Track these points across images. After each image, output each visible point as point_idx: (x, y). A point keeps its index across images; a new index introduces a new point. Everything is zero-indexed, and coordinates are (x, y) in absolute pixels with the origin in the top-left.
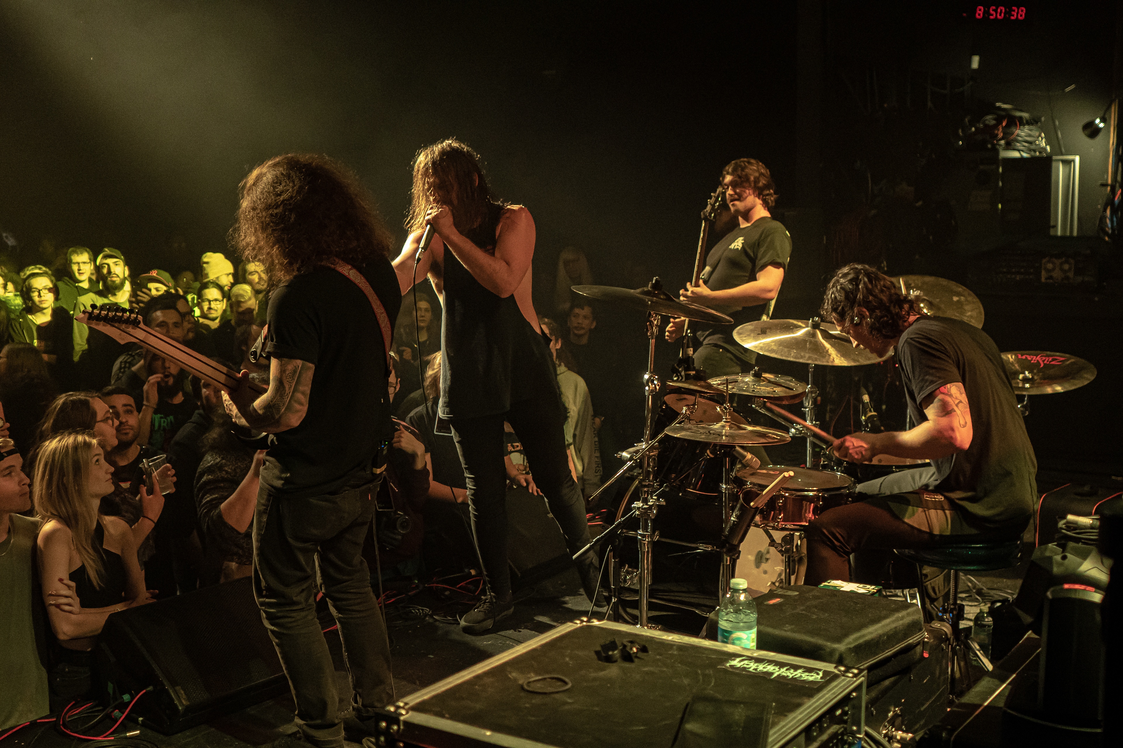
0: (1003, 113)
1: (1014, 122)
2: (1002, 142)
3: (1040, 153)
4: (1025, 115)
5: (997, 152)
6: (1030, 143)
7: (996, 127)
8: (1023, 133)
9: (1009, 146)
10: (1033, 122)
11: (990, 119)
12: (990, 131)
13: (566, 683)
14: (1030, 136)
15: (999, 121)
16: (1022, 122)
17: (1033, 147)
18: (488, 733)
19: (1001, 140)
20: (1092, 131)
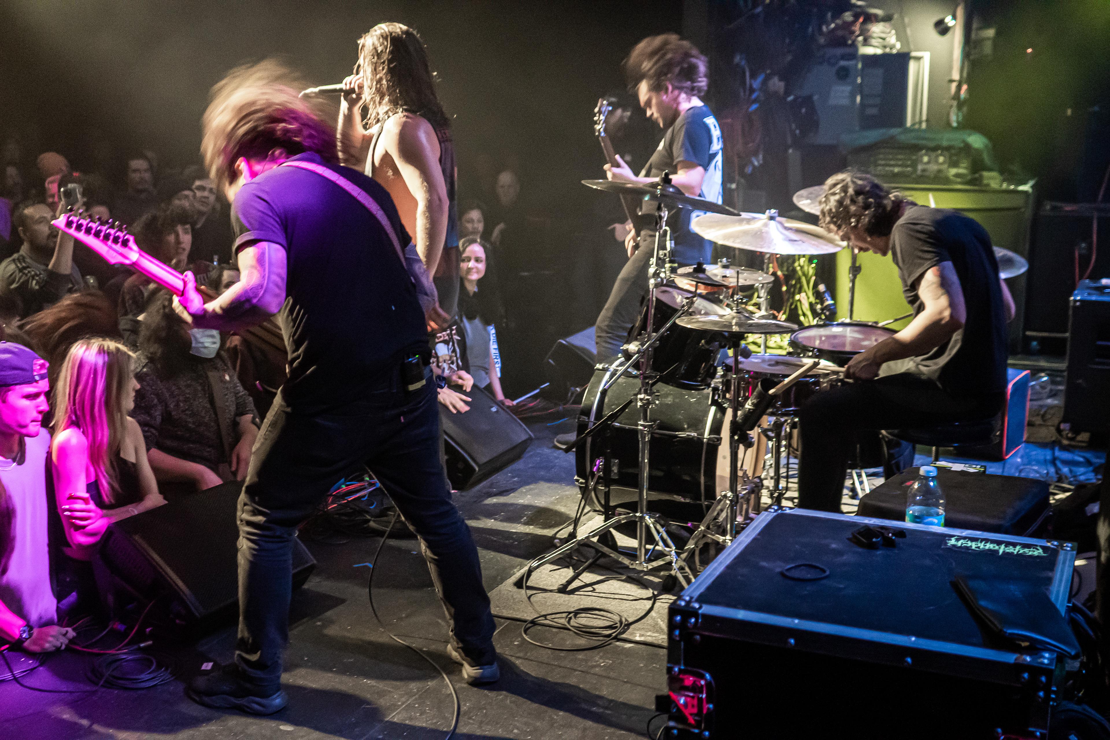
0: (859, 10)
1: (870, 19)
2: (861, 38)
3: (891, 49)
4: (879, 12)
5: (856, 49)
6: (884, 39)
7: (854, 23)
8: (877, 29)
9: (866, 42)
10: (887, 19)
11: (848, 16)
12: (848, 26)
13: (824, 571)
14: (883, 32)
15: (856, 16)
16: (876, 19)
17: (886, 43)
18: (796, 621)
19: (859, 36)
20: (942, 29)
